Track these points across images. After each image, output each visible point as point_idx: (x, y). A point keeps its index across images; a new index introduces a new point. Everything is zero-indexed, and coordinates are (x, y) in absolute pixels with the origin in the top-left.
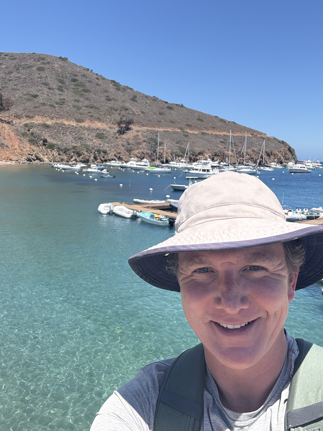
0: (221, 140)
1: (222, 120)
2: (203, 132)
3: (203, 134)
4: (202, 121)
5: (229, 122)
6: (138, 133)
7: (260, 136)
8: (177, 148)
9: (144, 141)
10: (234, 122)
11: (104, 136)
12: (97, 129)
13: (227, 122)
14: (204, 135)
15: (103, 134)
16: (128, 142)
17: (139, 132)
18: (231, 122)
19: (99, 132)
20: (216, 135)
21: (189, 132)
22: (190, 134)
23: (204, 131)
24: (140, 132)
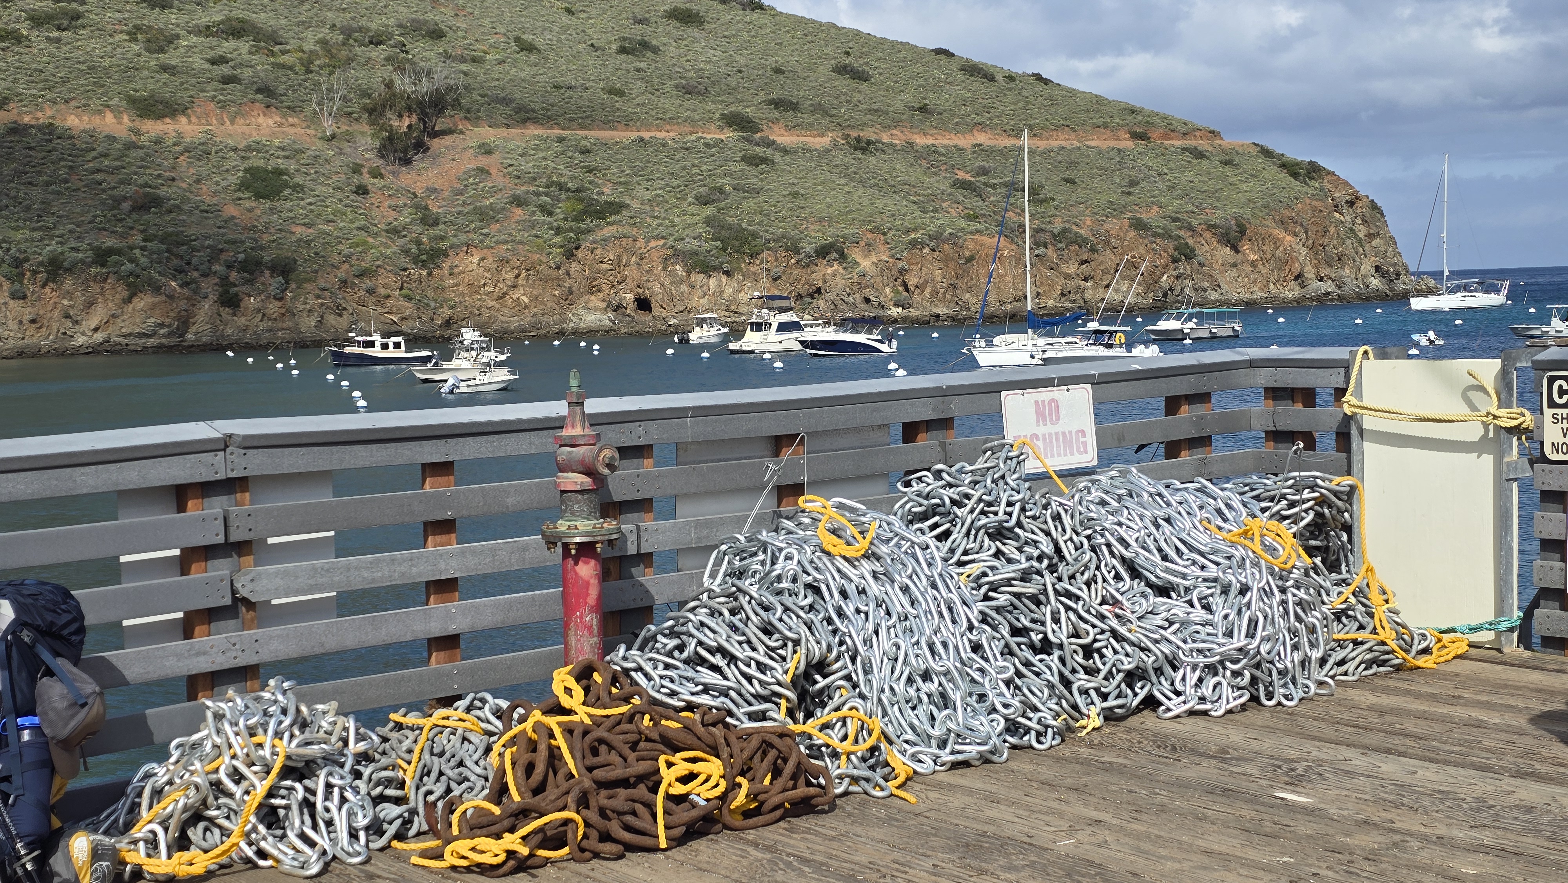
0: (961, 175)
1: (972, 70)
2: (858, 139)
3: (863, 146)
4: (860, 76)
5: (1011, 78)
6: (483, 161)
7: (1178, 143)
8: (701, 229)
9: (519, 201)
10: (1038, 77)
11: (286, 185)
12: (248, 149)
13: (999, 77)
14: (864, 150)
15: (279, 172)
16: (426, 208)
17: (489, 152)
18: (1025, 75)
19: (261, 163)
20: (932, 150)
21: (779, 140)
22: (785, 151)
23: (868, 134)
24: (496, 156)
